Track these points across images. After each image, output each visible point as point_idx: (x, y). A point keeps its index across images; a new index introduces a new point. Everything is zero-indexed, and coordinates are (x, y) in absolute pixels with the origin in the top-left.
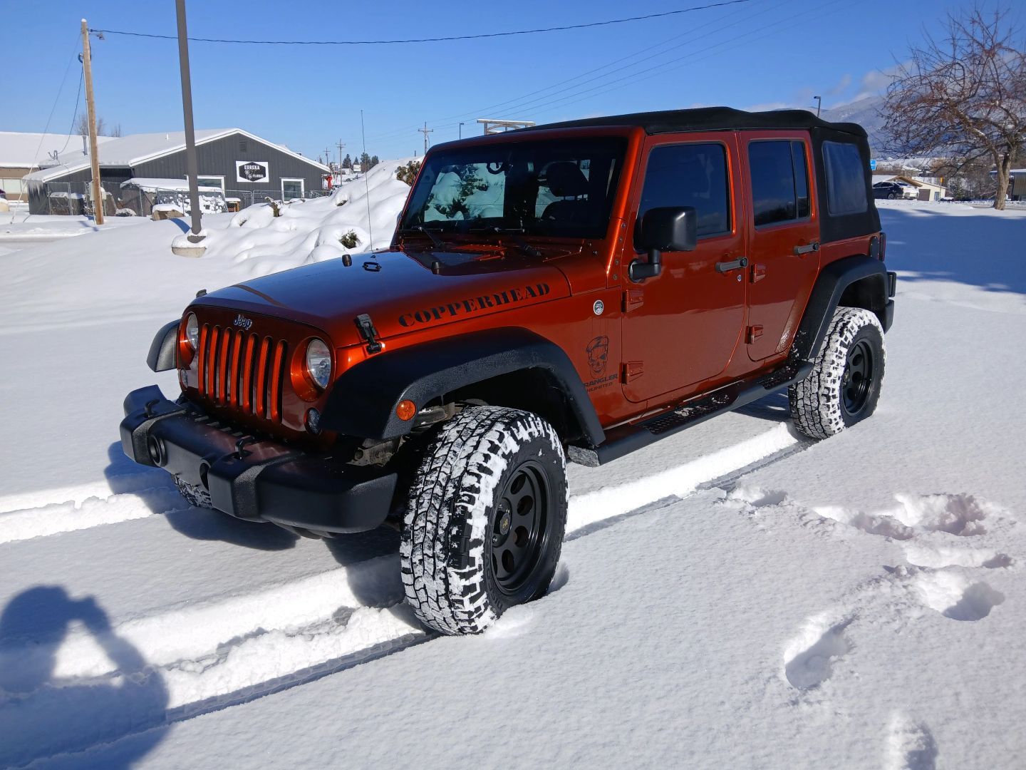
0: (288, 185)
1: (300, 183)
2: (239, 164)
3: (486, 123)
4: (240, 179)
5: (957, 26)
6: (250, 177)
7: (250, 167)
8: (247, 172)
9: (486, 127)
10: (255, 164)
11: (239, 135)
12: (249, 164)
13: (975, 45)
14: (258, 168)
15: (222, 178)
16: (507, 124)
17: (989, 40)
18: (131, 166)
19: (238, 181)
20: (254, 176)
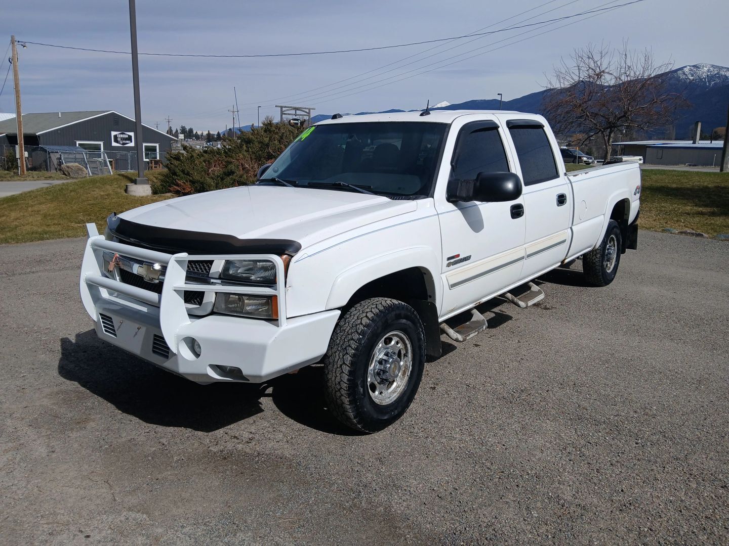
0: (147, 149)
1: (156, 146)
2: (113, 133)
3: (282, 107)
4: (114, 144)
5: (580, 59)
6: (121, 142)
7: (122, 136)
8: (119, 139)
9: (281, 110)
10: (124, 134)
11: (113, 114)
12: (120, 134)
13: (590, 70)
14: (127, 136)
15: (101, 143)
16: (296, 109)
17: (598, 68)
18: (37, 134)
19: (113, 145)
20: (124, 142)
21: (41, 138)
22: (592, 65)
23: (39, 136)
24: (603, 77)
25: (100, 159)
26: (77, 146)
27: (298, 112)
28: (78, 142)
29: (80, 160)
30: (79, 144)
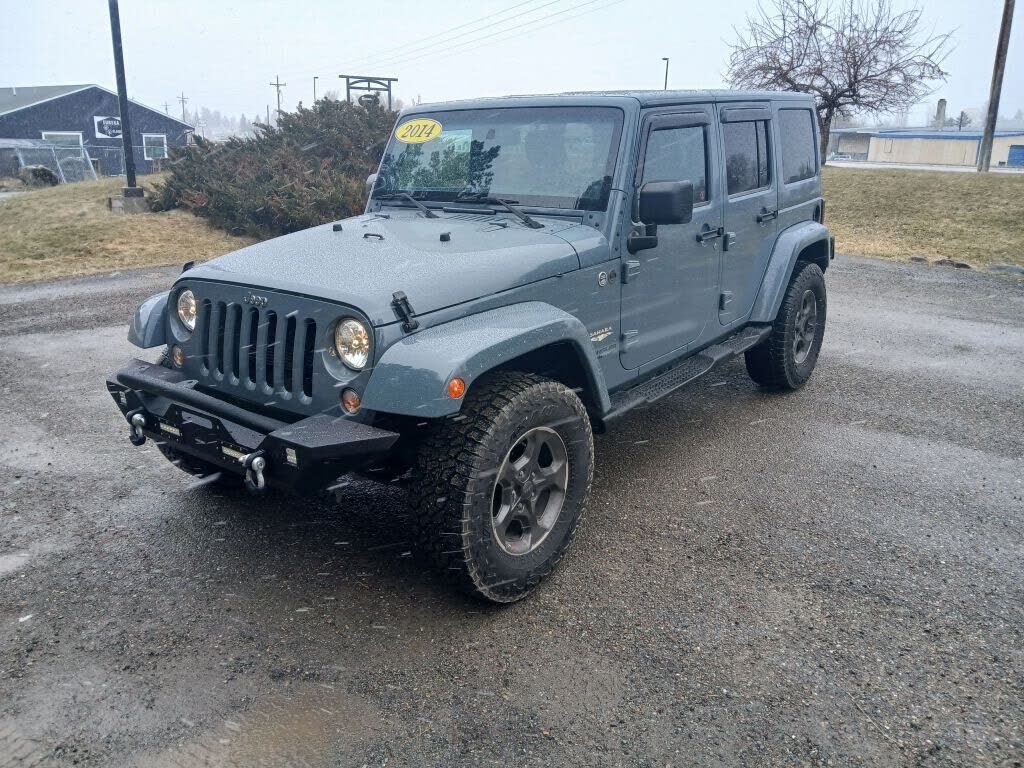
0: (150, 142)
1: (162, 138)
2: (97, 119)
3: (348, 78)
4: (99, 135)
5: (785, 5)
6: (109, 133)
7: (109, 122)
8: (106, 128)
9: (348, 81)
10: (114, 119)
11: (96, 90)
12: (107, 119)
13: (801, 21)
14: (117, 124)
15: (80, 134)
16: (369, 80)
17: (811, 18)
19: (97, 137)
20: (114, 131)
22: (803, 13)
24: (818, 32)
25: (79, 159)
26: (44, 138)
27: (373, 85)
28: (44, 134)
29: (47, 160)
30: (47, 137)
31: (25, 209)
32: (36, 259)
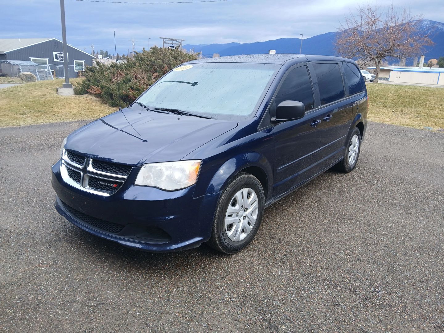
0: (77, 63)
1: (82, 62)
2: (55, 53)
3: (163, 39)
6: (60, 59)
7: (60, 55)
8: (58, 57)
10: (62, 54)
11: (54, 40)
12: (59, 53)
15: (47, 59)
16: (173, 40)
18: (4, 52)
19: (54, 61)
20: (62, 59)
21: (7, 55)
23: (6, 54)
25: (46, 70)
26: (31, 61)
27: (174, 42)
28: (32, 59)
29: (32, 70)
30: (33, 60)
31: (19, 92)
32: (22, 115)
